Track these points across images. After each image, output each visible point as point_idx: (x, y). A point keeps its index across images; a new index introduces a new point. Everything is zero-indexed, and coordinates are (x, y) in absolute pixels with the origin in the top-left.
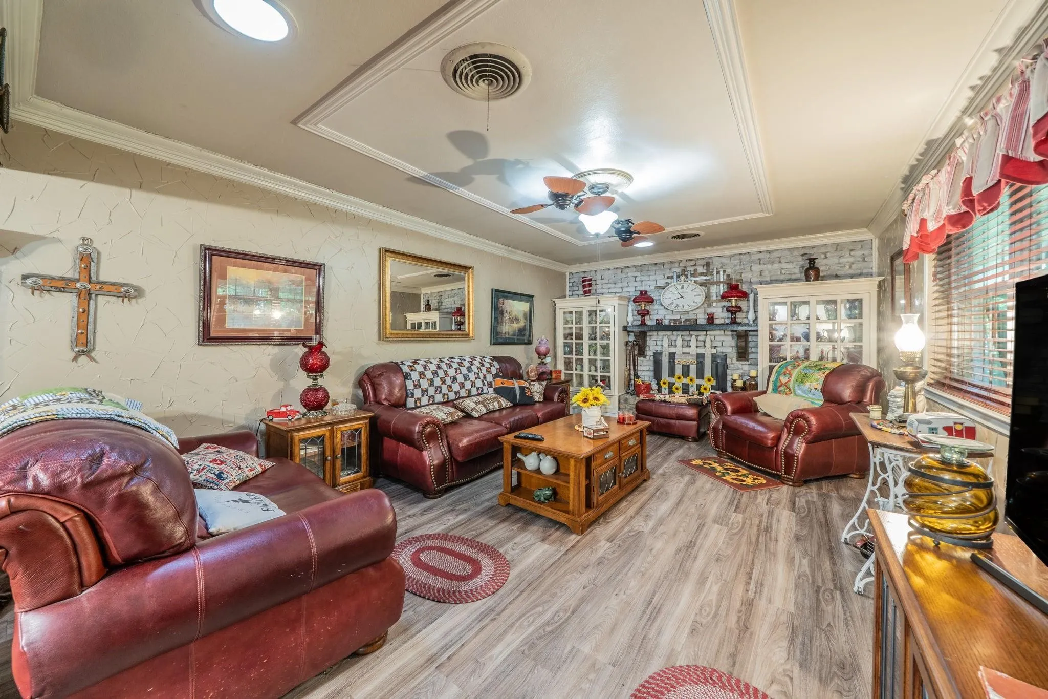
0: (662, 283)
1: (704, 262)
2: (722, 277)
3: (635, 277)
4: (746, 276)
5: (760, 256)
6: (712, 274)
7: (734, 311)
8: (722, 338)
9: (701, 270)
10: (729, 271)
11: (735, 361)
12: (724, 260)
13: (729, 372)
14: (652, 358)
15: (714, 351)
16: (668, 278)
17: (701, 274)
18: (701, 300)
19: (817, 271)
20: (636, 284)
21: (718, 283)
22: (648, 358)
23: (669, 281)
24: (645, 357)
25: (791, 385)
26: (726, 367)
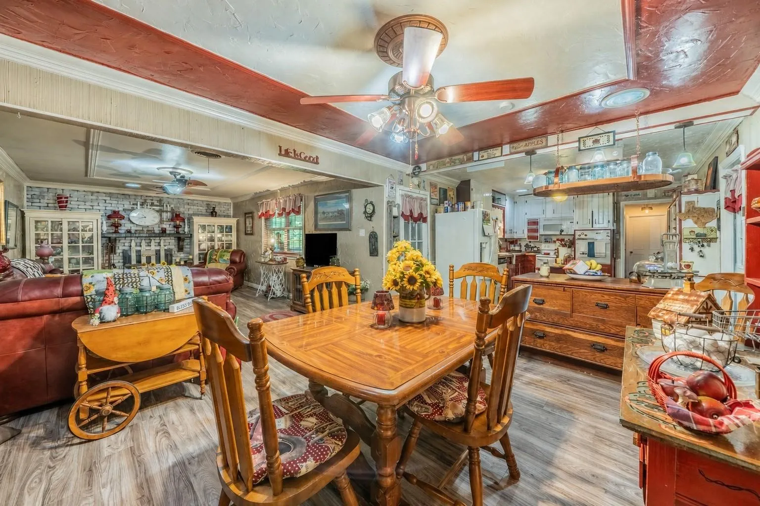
0: (130, 207)
1: (158, 199)
2: (169, 209)
3: (105, 200)
4: (182, 210)
5: (189, 201)
6: (163, 206)
7: (177, 227)
8: (169, 241)
9: (156, 203)
10: (172, 206)
11: (176, 253)
12: (169, 200)
13: (173, 258)
14: (121, 254)
15: (166, 248)
16: (133, 204)
17: (157, 206)
18: (157, 220)
19: (216, 213)
20: (105, 205)
21: (167, 212)
22: (118, 254)
23: (135, 206)
24: (115, 254)
25: (217, 259)
26: (171, 255)
